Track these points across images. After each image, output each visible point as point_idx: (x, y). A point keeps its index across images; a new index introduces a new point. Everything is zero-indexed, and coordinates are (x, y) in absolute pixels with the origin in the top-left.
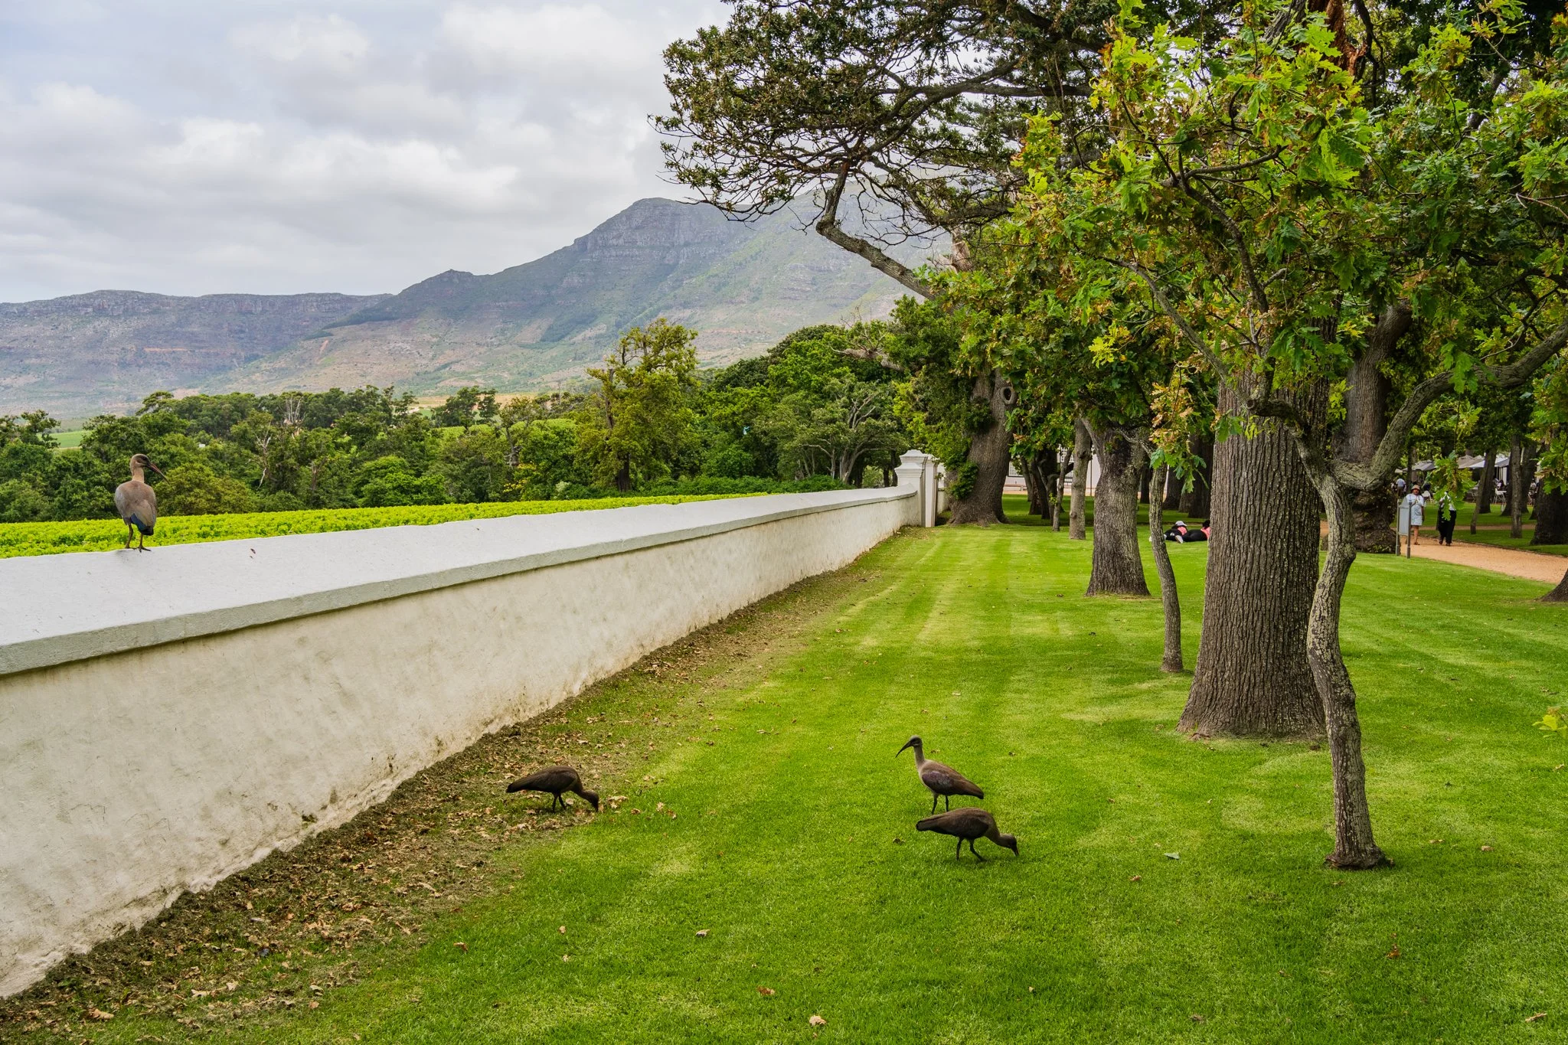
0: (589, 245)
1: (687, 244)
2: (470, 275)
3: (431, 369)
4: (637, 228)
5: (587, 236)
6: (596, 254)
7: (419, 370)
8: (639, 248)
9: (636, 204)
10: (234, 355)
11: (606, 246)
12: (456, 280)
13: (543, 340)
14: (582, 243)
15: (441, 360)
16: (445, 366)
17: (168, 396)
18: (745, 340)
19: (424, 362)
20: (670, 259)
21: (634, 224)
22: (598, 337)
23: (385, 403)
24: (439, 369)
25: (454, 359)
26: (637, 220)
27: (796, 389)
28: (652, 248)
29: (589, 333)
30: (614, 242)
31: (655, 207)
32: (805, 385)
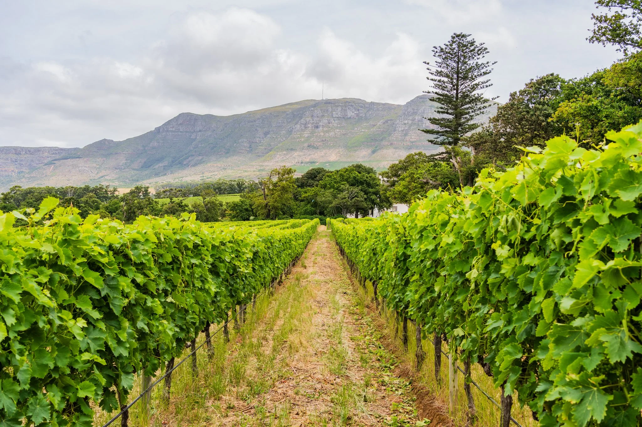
0: (161, 130)
1: (200, 131)
2: (112, 141)
3: (96, 178)
4: (181, 124)
5: (160, 127)
6: (164, 133)
7: (91, 178)
8: (181, 132)
9: (180, 115)
10: (13, 171)
11: (168, 131)
12: (107, 143)
13: (142, 167)
14: (158, 130)
15: (101, 174)
16: (102, 177)
17: (20, 187)
18: (224, 168)
19: (94, 175)
20: (193, 136)
21: (179, 123)
22: (164, 166)
23: (106, 191)
24: (100, 178)
25: (106, 174)
26: (180, 121)
27: (330, 188)
28: (186, 132)
29: (161, 165)
30: (171, 129)
31: (187, 116)
32: (333, 187)
